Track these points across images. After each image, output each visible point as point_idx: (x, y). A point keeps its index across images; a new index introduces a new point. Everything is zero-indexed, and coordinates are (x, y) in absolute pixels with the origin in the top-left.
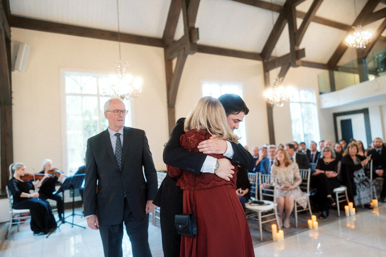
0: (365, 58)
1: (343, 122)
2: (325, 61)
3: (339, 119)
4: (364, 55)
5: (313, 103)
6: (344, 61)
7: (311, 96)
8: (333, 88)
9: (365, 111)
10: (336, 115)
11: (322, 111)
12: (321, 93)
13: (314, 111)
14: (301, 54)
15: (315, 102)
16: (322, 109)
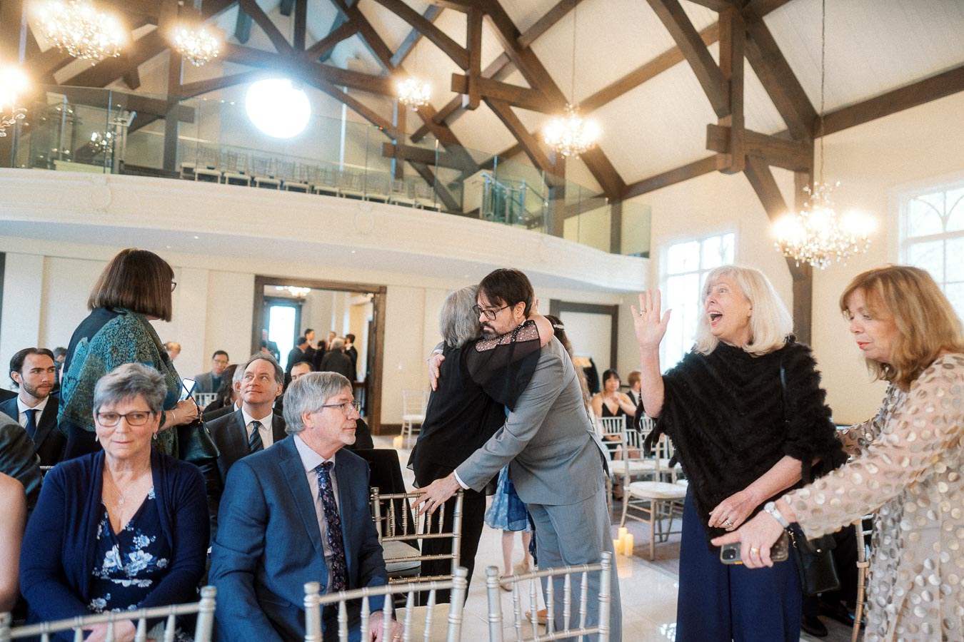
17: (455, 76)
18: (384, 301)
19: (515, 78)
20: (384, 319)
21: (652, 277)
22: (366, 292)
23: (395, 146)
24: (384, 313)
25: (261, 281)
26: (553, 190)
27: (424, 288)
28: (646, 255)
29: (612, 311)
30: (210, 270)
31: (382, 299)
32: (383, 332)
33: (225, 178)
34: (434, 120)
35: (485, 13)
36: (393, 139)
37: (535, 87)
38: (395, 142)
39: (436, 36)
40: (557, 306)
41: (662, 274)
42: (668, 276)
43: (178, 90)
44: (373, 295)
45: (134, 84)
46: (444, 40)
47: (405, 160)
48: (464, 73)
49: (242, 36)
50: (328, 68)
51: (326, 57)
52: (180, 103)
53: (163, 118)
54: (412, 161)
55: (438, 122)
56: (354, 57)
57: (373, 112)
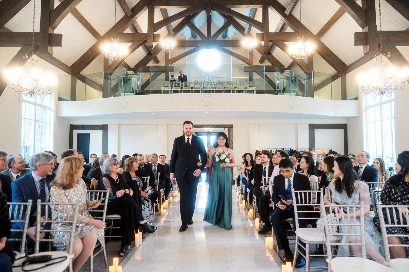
0: (111, 74)
1: (79, 135)
2: (70, 65)
3: (76, 132)
4: (111, 71)
5: (50, 109)
6: (86, 72)
7: (50, 101)
8: (73, 97)
9: (104, 128)
10: (73, 127)
11: (60, 120)
12: (60, 99)
13: (50, 119)
14: (57, 40)
15: (53, 108)
16: (59, 117)
17: (258, 34)
18: (232, 130)
19: (289, 30)
20: (232, 138)
21: (359, 109)
22: (225, 128)
23: (249, 67)
24: (232, 135)
26: (308, 74)
27: (249, 124)
28: (356, 99)
29: (344, 127)
30: (167, 124)
31: (231, 130)
32: (233, 143)
34: (265, 53)
35: (269, 6)
36: (248, 64)
37: (296, 32)
38: (249, 65)
39: (248, 20)
40: (313, 127)
41: (364, 107)
42: (367, 108)
43: (168, 61)
44: (228, 129)
45: (157, 61)
46: (251, 21)
47: (254, 72)
48: (262, 33)
49: (194, 36)
50: (220, 41)
51: (225, 36)
52: (169, 66)
53: (164, 72)
54: (257, 72)
55: (267, 53)
56: (234, 34)
57: (239, 55)
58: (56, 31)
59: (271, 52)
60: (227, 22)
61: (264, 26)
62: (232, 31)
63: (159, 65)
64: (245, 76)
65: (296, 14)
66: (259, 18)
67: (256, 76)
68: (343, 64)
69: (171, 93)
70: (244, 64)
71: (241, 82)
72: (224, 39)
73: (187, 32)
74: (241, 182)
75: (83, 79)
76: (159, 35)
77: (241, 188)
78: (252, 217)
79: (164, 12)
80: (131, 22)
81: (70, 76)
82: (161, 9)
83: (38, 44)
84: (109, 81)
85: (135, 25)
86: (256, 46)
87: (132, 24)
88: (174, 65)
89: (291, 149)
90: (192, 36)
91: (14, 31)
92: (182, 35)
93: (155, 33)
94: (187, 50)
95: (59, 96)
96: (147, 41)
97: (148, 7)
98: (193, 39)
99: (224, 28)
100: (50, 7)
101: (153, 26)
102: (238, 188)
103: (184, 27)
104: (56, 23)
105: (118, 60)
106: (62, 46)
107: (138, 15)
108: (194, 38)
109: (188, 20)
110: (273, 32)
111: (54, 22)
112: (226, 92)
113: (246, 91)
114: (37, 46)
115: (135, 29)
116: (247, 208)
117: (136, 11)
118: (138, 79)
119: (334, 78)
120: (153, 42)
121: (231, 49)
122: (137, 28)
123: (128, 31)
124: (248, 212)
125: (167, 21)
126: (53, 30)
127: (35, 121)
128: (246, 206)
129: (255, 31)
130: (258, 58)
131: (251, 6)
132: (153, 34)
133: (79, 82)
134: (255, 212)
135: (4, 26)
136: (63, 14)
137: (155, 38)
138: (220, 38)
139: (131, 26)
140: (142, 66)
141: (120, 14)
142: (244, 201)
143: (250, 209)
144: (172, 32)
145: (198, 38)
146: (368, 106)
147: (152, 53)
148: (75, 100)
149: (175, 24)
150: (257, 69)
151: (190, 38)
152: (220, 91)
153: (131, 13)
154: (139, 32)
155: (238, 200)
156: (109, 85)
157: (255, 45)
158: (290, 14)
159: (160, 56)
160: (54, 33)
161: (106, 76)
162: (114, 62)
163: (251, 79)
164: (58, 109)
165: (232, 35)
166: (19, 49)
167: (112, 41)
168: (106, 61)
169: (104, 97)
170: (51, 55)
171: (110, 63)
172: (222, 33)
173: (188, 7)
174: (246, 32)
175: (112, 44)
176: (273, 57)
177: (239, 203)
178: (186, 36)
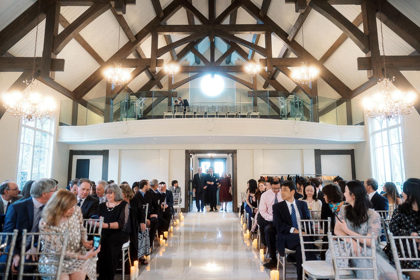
0: (113, 99)
1: (79, 161)
2: (72, 89)
3: (76, 158)
4: (113, 96)
5: (50, 134)
6: (89, 96)
7: (50, 126)
8: (74, 122)
9: (105, 153)
10: (73, 153)
11: (59, 145)
12: (61, 124)
13: (49, 144)
14: (59, 65)
15: (53, 133)
16: (59, 142)
17: (261, 60)
18: (236, 156)
19: (292, 55)
20: (236, 164)
21: (366, 133)
22: (229, 153)
23: (252, 92)
24: (236, 161)
25: (187, 152)
26: (312, 99)
27: (253, 149)
28: (362, 124)
29: (351, 152)
30: (170, 150)
31: (235, 156)
32: (237, 169)
33: (185, 116)
34: (268, 78)
35: (272, 32)
36: (252, 89)
37: (299, 57)
39: (251, 46)
40: (319, 153)
41: (370, 132)
42: (374, 133)
43: (171, 86)
44: (232, 154)
45: (160, 86)
46: (254, 47)
47: (258, 97)
48: (265, 58)
49: (197, 62)
50: (223, 67)
51: (229, 62)
52: (173, 91)
53: (167, 97)
54: (261, 97)
55: (270, 78)
56: (237, 60)
57: (243, 80)
58: (59, 57)
59: (274, 78)
60: (230, 48)
61: (267, 51)
62: (235, 57)
63: (162, 90)
64: (249, 102)
65: (299, 40)
66: (262, 43)
67: (260, 101)
68: (348, 89)
69: (174, 118)
70: (249, 89)
71: (245, 107)
72: (228, 64)
73: (190, 58)
74: (244, 210)
75: (85, 104)
76: (162, 61)
77: (245, 217)
78: (257, 247)
79: (168, 38)
80: (135, 48)
81: (72, 101)
82: (165, 36)
83: (40, 69)
84: (111, 106)
85: (139, 51)
86: (259, 72)
87: (136, 50)
88: (177, 90)
89: (297, 175)
90: (196, 62)
91: (16, 56)
92: (186, 61)
93: (158, 59)
94: (190, 75)
95: (59, 121)
96: (150, 66)
97: (151, 33)
98: (196, 65)
99: (228, 54)
100: (54, 33)
101: (156, 52)
102: (242, 216)
103: (188, 53)
104: (59, 48)
105: (120, 84)
106: (64, 71)
107: (141, 42)
108: (197, 63)
109: (192, 47)
110: (277, 57)
111: (57, 47)
112: (230, 116)
113: (250, 116)
114: (39, 71)
115: (138, 54)
116: (251, 239)
117: (140, 37)
118: (140, 104)
119: (339, 103)
120: (157, 68)
121: (234, 74)
122: (140, 54)
123: (132, 56)
124: (253, 243)
125: (170, 47)
126: (56, 55)
127: (34, 146)
128: (251, 236)
129: (258, 56)
130: (262, 84)
131: (254, 33)
132: (157, 60)
133: (80, 107)
134: (259, 242)
135: (8, 51)
136: (66, 39)
137: (159, 63)
138: (223, 63)
139: (134, 52)
140: (145, 91)
141: (124, 40)
142: (248, 231)
143: (255, 239)
144: (176, 58)
145: (202, 64)
146: (374, 131)
147: (155, 78)
148: (76, 125)
149: (178, 49)
150: (261, 94)
151: (194, 64)
152: (223, 116)
153: (135, 39)
154: (143, 57)
155: (242, 230)
156: (111, 110)
157: (259, 70)
158: (293, 40)
159: (163, 81)
160: (57, 58)
161: (108, 101)
162: (117, 87)
163: (255, 104)
164: (58, 134)
165: (235, 61)
166: (21, 73)
167: (115, 67)
168: (109, 85)
169: (105, 121)
170: (52, 80)
171: (113, 88)
172: (225, 59)
173: (192, 33)
174: (249, 57)
175: (115, 69)
176: (277, 82)
177: (243, 232)
178: (190, 62)
